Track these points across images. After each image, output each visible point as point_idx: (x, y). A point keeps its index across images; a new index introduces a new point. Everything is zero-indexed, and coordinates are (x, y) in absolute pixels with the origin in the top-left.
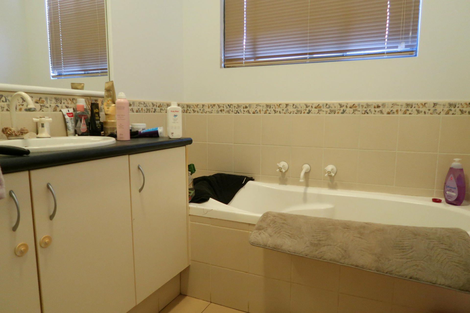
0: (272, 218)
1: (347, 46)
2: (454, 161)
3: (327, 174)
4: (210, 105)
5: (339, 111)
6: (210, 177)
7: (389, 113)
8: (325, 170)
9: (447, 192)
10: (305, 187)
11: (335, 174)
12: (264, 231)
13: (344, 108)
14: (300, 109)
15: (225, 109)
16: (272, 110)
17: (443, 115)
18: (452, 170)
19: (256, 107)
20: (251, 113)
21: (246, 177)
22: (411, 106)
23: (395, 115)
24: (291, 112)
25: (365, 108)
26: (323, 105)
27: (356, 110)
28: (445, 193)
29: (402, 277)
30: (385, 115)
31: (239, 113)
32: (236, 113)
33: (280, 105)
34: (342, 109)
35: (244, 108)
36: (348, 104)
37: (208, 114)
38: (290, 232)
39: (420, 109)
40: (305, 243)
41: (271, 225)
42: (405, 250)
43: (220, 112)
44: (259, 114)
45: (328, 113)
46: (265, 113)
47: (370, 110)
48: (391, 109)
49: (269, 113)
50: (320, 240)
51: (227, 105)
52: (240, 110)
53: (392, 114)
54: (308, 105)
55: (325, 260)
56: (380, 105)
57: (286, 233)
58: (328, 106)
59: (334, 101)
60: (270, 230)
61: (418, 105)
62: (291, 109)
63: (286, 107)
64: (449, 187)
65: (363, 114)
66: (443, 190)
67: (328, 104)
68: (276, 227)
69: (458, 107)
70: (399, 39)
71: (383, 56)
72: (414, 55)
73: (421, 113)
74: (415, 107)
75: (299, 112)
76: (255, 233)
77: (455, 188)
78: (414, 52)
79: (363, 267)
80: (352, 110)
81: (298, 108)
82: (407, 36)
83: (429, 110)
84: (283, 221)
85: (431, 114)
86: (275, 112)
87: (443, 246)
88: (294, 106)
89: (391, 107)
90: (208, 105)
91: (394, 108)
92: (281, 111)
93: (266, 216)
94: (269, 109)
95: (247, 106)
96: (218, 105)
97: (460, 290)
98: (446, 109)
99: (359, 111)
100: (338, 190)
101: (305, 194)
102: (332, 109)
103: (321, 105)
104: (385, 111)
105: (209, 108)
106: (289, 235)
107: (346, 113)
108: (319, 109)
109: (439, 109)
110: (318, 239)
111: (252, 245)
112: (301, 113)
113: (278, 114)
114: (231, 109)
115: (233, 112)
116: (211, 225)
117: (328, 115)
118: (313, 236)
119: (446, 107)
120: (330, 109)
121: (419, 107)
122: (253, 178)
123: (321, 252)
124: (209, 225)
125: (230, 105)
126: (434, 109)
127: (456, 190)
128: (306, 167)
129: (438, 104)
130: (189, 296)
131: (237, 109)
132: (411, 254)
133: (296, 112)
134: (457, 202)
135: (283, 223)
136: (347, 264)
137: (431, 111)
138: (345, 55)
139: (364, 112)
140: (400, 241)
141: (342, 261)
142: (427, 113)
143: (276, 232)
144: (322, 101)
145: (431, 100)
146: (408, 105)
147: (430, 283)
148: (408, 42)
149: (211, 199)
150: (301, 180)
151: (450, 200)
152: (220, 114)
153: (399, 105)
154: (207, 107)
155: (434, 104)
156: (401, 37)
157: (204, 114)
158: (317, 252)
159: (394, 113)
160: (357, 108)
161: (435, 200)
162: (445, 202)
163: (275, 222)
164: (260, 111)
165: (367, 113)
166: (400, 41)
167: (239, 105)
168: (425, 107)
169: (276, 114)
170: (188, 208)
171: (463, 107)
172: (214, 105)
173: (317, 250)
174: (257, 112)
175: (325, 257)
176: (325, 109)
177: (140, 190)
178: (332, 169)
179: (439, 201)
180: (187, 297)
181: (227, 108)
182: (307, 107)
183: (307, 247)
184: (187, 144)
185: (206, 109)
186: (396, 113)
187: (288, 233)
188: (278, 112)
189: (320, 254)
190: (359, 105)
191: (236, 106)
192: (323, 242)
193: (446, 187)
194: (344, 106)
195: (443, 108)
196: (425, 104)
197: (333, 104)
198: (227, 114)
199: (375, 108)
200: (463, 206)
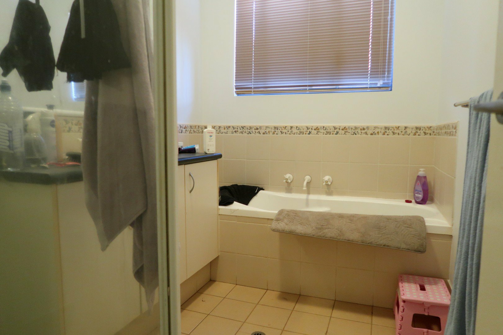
0: (286, 212)
1: (340, 81)
2: (420, 171)
3: (325, 183)
4: (225, 127)
5: (333, 132)
6: (229, 186)
7: (372, 134)
8: (323, 180)
9: (416, 195)
10: (307, 194)
11: (331, 183)
12: (281, 221)
13: (338, 130)
14: (302, 131)
15: (239, 130)
16: (279, 131)
17: (411, 136)
18: (419, 178)
19: (266, 129)
20: (262, 133)
21: (259, 187)
22: (388, 129)
23: (377, 136)
24: (295, 133)
25: (354, 130)
26: (321, 128)
27: (347, 132)
28: (414, 195)
29: (379, 245)
30: (369, 136)
31: (251, 134)
32: (249, 134)
33: (285, 127)
34: (336, 131)
35: (255, 130)
36: (340, 127)
37: (223, 134)
38: (301, 221)
39: (395, 131)
40: (312, 228)
41: (286, 217)
42: (381, 229)
43: (234, 133)
44: (268, 135)
45: (325, 134)
46: (274, 134)
47: (357, 132)
48: (374, 131)
49: (277, 134)
50: (322, 226)
51: (240, 127)
52: (252, 131)
53: (374, 135)
54: (309, 127)
55: (327, 238)
56: (365, 128)
57: (298, 222)
58: (324, 129)
59: (329, 124)
60: (286, 221)
61: (393, 128)
62: (294, 130)
63: (291, 129)
64: (417, 190)
65: (352, 134)
66: (413, 194)
67: (325, 127)
68: (290, 218)
69: (422, 130)
70: (378, 77)
71: (367, 90)
72: (389, 90)
73: (395, 135)
74: (391, 130)
75: (301, 133)
76: (274, 223)
77: (421, 191)
78: (390, 88)
79: (352, 241)
80: (343, 132)
81: (301, 130)
82: (384, 76)
83: (402, 132)
84: (295, 215)
85: (403, 135)
86: (282, 133)
87: (406, 225)
88: (298, 128)
89: (373, 129)
90: (224, 127)
91: (375, 130)
92: (287, 132)
93: (281, 212)
94: (276, 130)
95: (258, 128)
96: (232, 127)
97: (415, 251)
98: (414, 131)
99: (350, 132)
100: (334, 196)
101: (307, 200)
102: (328, 131)
103: (319, 128)
104: (369, 133)
105: (225, 129)
106: (300, 223)
107: (339, 134)
108: (318, 131)
109: (409, 131)
110: (321, 225)
111: (273, 231)
112: (303, 134)
113: (284, 135)
114: (244, 131)
115: (246, 132)
116: (237, 221)
117: (325, 135)
118: (318, 223)
119: (414, 129)
120: (326, 130)
121: (394, 130)
122: (263, 189)
123: (324, 233)
124: (235, 222)
125: (243, 127)
126: (405, 131)
127: (422, 193)
128: (307, 178)
129: (408, 128)
130: (218, 281)
131: (249, 131)
132: (385, 231)
133: (299, 133)
134: (423, 201)
135: (295, 216)
136: (342, 240)
137: (403, 133)
138: (337, 88)
139: (353, 133)
140: (378, 224)
141: (339, 238)
142: (400, 134)
143: (291, 221)
144: (320, 125)
145: (403, 125)
146: (386, 128)
147: (397, 248)
148: (384, 80)
149: (235, 202)
150: (305, 188)
151: (417, 200)
152: (235, 134)
153: (379, 128)
154: (223, 128)
155: (405, 127)
156: (379, 76)
157: (220, 134)
158: (321, 233)
159: (375, 134)
160: (348, 130)
161: (407, 201)
162: (415, 203)
163: (289, 215)
164: (269, 132)
165: (356, 134)
166: (379, 79)
167: (251, 127)
168: (399, 129)
169: (282, 135)
170: (219, 209)
171: (426, 130)
172: (229, 127)
173: (321, 232)
174: (267, 133)
175: (327, 236)
176: (322, 131)
177: (191, 192)
178: (329, 179)
179: (410, 202)
180: (216, 282)
181: (241, 129)
182: (308, 129)
183: (314, 230)
184: (218, 158)
185: (222, 130)
186: (377, 134)
187: (299, 222)
188: (284, 133)
189: (323, 234)
190: (349, 128)
191: (249, 128)
192: (325, 227)
193: (415, 191)
194: (337, 128)
195: (412, 130)
196: (398, 127)
197: (329, 127)
198: (241, 134)
199: (361, 130)
200: (427, 205)
